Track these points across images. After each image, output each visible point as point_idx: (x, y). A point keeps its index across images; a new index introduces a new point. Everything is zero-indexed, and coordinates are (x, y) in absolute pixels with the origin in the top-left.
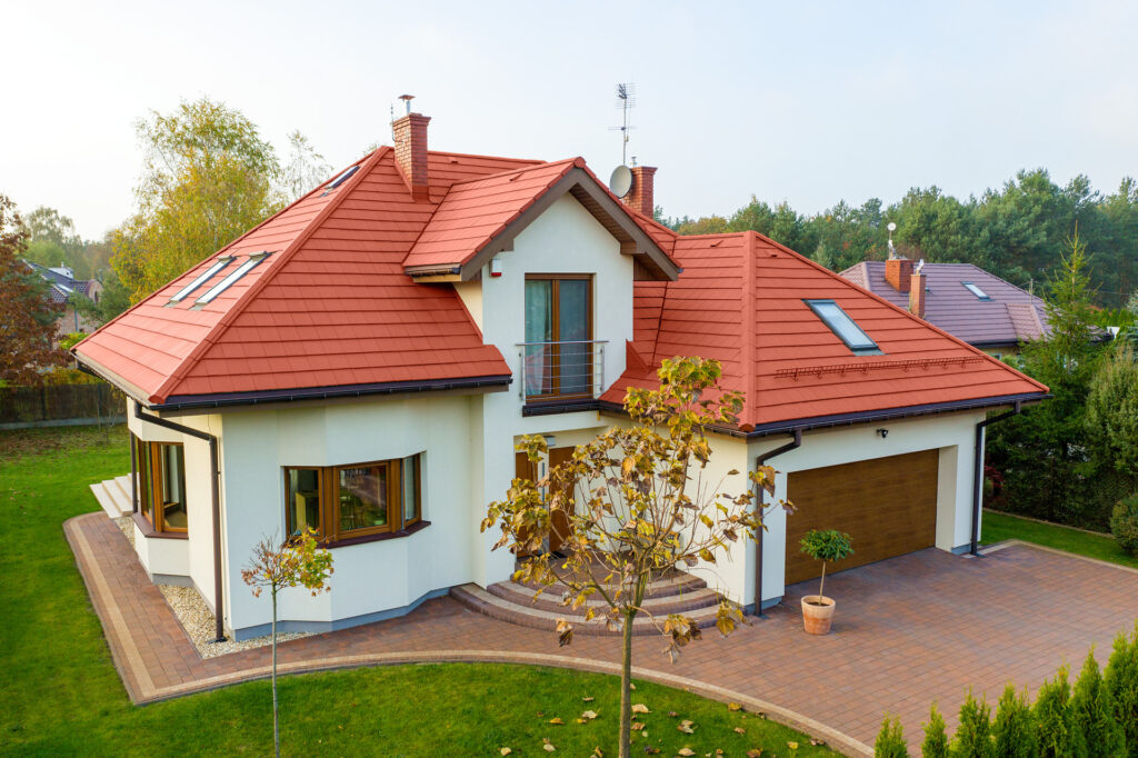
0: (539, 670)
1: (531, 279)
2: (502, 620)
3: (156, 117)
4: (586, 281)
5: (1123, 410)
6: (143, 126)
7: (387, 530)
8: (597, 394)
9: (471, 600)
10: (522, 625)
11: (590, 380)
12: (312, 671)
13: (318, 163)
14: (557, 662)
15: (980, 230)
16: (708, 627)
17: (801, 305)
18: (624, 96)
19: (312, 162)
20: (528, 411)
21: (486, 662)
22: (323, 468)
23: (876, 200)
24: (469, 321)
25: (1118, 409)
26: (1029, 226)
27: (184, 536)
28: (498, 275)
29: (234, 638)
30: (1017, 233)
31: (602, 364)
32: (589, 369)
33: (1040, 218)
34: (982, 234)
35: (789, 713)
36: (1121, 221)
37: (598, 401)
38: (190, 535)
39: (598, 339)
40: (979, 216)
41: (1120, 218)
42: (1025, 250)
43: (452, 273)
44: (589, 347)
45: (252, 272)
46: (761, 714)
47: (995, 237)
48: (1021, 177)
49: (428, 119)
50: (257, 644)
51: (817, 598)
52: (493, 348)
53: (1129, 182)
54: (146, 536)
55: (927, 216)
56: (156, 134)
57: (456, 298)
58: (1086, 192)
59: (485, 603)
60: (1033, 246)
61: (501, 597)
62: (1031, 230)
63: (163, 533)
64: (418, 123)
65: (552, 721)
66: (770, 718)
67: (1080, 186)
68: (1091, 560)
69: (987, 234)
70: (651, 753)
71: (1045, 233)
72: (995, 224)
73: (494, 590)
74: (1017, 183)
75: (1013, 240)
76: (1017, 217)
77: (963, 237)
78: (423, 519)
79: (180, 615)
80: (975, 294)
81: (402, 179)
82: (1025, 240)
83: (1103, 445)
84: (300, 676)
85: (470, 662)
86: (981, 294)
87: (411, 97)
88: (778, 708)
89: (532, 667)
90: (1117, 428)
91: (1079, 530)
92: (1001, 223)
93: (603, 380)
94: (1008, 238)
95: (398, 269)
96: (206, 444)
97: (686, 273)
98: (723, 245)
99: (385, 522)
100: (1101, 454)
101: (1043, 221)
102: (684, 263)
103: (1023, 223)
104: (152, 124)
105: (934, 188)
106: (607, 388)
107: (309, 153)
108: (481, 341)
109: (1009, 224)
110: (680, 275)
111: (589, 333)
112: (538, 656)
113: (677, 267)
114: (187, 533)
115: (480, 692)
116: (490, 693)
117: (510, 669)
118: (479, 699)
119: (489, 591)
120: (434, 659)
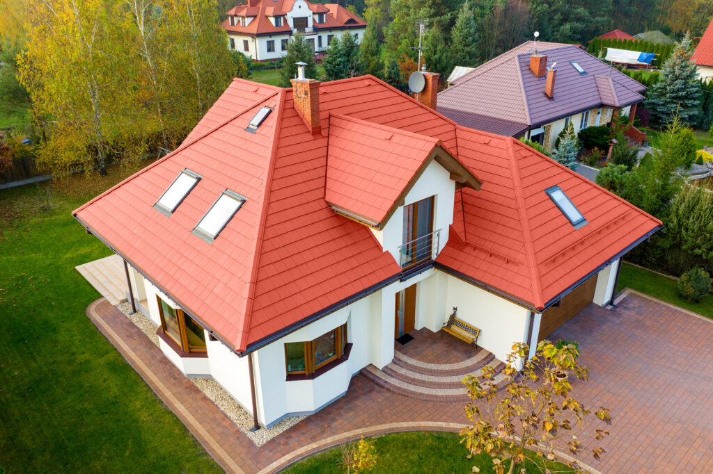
4: (431, 200)
5: (691, 220)
7: (336, 358)
8: (434, 257)
9: (376, 380)
17: (545, 195)
20: (403, 279)
22: (307, 342)
25: (688, 218)
29: (266, 428)
31: (438, 242)
32: (430, 248)
37: (434, 262)
39: (436, 229)
43: (374, 226)
44: (430, 236)
52: (387, 253)
54: (181, 357)
59: (386, 382)
61: (393, 377)
63: (191, 354)
64: (314, 87)
73: (386, 370)
78: (349, 342)
80: (578, 71)
81: (302, 120)
86: (581, 70)
90: (687, 229)
93: (438, 249)
95: (323, 204)
98: (491, 144)
106: (439, 253)
108: (382, 251)
111: (431, 225)
113: (480, 183)
114: (207, 354)
115: (415, 458)
116: (421, 458)
117: (420, 435)
118: (417, 464)
119: (384, 372)
120: (380, 432)
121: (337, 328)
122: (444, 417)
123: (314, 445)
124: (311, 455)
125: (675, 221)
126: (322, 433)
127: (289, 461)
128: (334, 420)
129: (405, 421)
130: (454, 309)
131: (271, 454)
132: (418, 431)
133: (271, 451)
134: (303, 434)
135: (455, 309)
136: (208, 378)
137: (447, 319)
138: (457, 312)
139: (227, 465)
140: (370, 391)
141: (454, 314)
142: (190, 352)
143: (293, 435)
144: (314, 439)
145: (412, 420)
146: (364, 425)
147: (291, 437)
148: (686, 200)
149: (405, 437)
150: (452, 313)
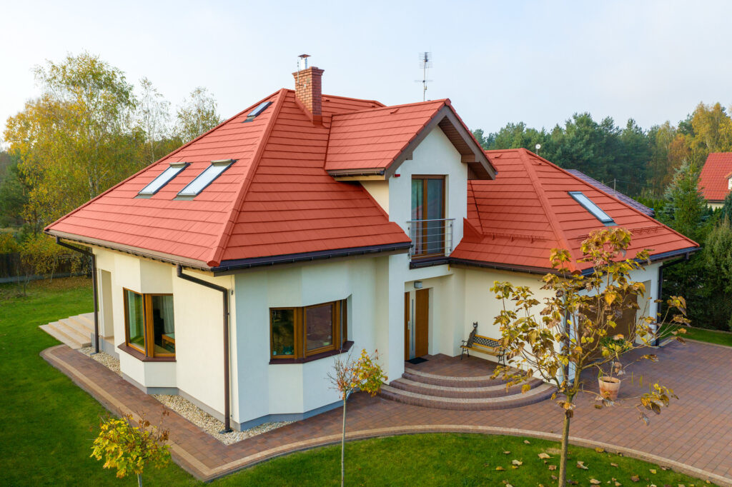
0: (460, 435)
1: (415, 178)
2: (411, 404)
3: (51, 65)
4: (442, 179)
6: (39, 71)
7: (333, 348)
8: (448, 253)
9: (384, 392)
10: (427, 407)
11: (443, 245)
12: (311, 448)
13: (160, 100)
14: (469, 430)
15: (556, 149)
16: (543, 400)
17: (565, 195)
18: (426, 61)
19: (155, 98)
20: (413, 266)
21: (423, 433)
22: (297, 308)
23: (480, 130)
24: (376, 206)
26: (584, 147)
27: (173, 359)
28: (399, 175)
29: (240, 430)
30: (577, 151)
31: (452, 234)
32: (443, 238)
33: (588, 143)
34: (558, 152)
35: (634, 451)
36: (630, 145)
37: (448, 258)
38: (177, 359)
39: (450, 218)
40: (555, 140)
41: (629, 143)
42: (581, 161)
43: (378, 174)
44: (443, 223)
45: (225, 173)
46: (619, 453)
47: (565, 153)
48: (575, 117)
49: (323, 71)
50: (258, 432)
51: (608, 378)
52: (394, 224)
53: (632, 121)
54: (143, 361)
55: (525, 141)
56: (51, 77)
57: (364, 191)
58: (611, 128)
59: (395, 394)
60: (586, 159)
61: (404, 389)
62: (584, 150)
63: (155, 358)
64: (317, 73)
65: (497, 469)
66: (625, 456)
67: (608, 123)
68: (724, 346)
69: (561, 152)
70: (574, 484)
71: (592, 151)
72: (564, 145)
73: (395, 385)
74: (573, 121)
75: (575, 155)
76: (577, 142)
77: (547, 153)
78: (349, 340)
79: (184, 415)
81: (303, 111)
82: (582, 155)
83: (717, 277)
84: (305, 452)
85: (412, 434)
87: (308, 56)
88: (625, 449)
89: (454, 434)
91: (700, 329)
92: (568, 145)
93: (452, 244)
94: (572, 154)
95: (322, 172)
96: (221, 294)
97: (499, 175)
98: (502, 157)
99: (332, 343)
100: (715, 283)
101: (590, 144)
102: (498, 168)
103: (580, 145)
104: (47, 69)
105: (522, 123)
106: (453, 249)
107: (153, 93)
108: (388, 220)
109: (572, 146)
110: (496, 176)
111: (443, 214)
112: (453, 427)
113: (495, 170)
114: (174, 357)
115: (435, 453)
116: (442, 454)
117: (441, 437)
118: (438, 458)
119: (392, 386)
120: (387, 433)
121: (335, 302)
122: (471, 422)
123: (301, 443)
124: (295, 451)
125: (712, 260)
126: (313, 434)
127: (266, 456)
128: (329, 424)
129: (420, 424)
130: (474, 324)
131: (244, 450)
132: (438, 432)
133: (243, 448)
134: (288, 435)
135: (476, 325)
136: (174, 392)
137: (467, 338)
138: (478, 328)
139: (182, 459)
140: (375, 403)
141: (475, 330)
142: (154, 357)
143: (274, 435)
144: (301, 438)
145: (429, 424)
146: (367, 427)
147: (271, 437)
148: (719, 237)
149: (421, 438)
150: (472, 329)
